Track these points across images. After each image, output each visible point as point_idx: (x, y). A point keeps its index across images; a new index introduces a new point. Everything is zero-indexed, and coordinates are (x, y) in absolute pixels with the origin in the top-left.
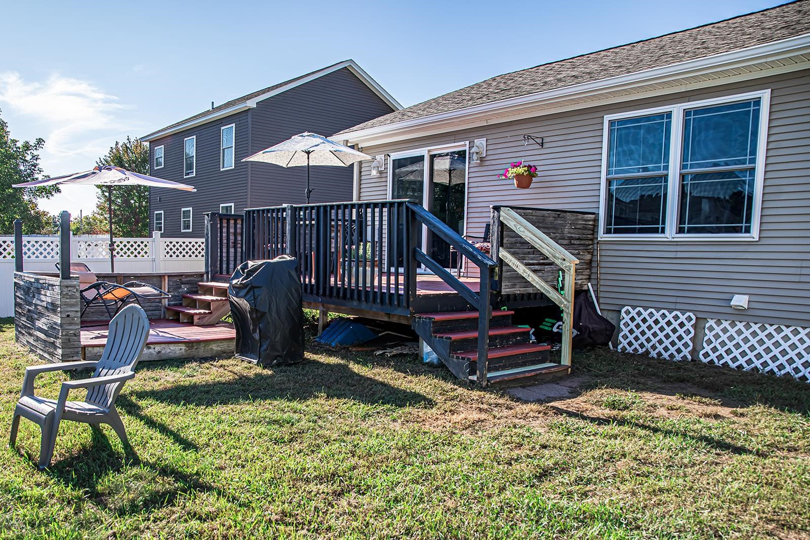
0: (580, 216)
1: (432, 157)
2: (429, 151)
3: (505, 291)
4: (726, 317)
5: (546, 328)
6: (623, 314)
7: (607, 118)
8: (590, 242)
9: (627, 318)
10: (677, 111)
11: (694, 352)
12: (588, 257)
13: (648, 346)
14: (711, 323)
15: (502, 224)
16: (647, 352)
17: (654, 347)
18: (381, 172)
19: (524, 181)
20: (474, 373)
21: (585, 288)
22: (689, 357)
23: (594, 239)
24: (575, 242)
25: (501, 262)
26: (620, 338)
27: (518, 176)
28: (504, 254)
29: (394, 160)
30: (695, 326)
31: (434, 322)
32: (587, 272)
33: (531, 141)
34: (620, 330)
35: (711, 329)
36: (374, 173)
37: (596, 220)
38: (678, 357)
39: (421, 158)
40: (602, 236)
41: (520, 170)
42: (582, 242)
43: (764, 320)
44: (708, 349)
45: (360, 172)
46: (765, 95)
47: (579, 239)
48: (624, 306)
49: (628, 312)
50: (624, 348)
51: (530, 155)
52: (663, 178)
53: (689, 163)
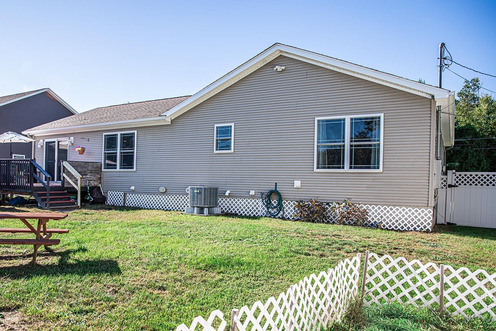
0: (95, 164)
1: (59, 142)
2: (57, 140)
3: (65, 186)
4: (131, 193)
5: (86, 198)
6: (108, 193)
7: (104, 134)
8: (100, 172)
9: (109, 195)
10: (119, 133)
11: (124, 203)
12: (99, 176)
13: (114, 202)
14: (128, 194)
15: (64, 167)
16: (114, 204)
18: (42, 146)
19: (82, 151)
20: (46, 207)
21: (99, 186)
22: (123, 205)
23: (101, 171)
24: (93, 172)
25: (64, 178)
26: (108, 201)
27: (79, 151)
28: (64, 175)
29: (46, 142)
30: (124, 196)
31: (38, 194)
32: (99, 181)
33: (84, 139)
34: (108, 198)
35: (128, 196)
36: (39, 146)
37: (101, 165)
38: (120, 205)
39: (55, 142)
40: (103, 170)
41: (80, 149)
42: (96, 172)
43: (138, 193)
44: (127, 202)
45: (35, 146)
46: (136, 132)
47: (95, 171)
48: (108, 191)
49: (109, 193)
50: (109, 204)
51: (85, 144)
52: (116, 153)
53: (122, 149)
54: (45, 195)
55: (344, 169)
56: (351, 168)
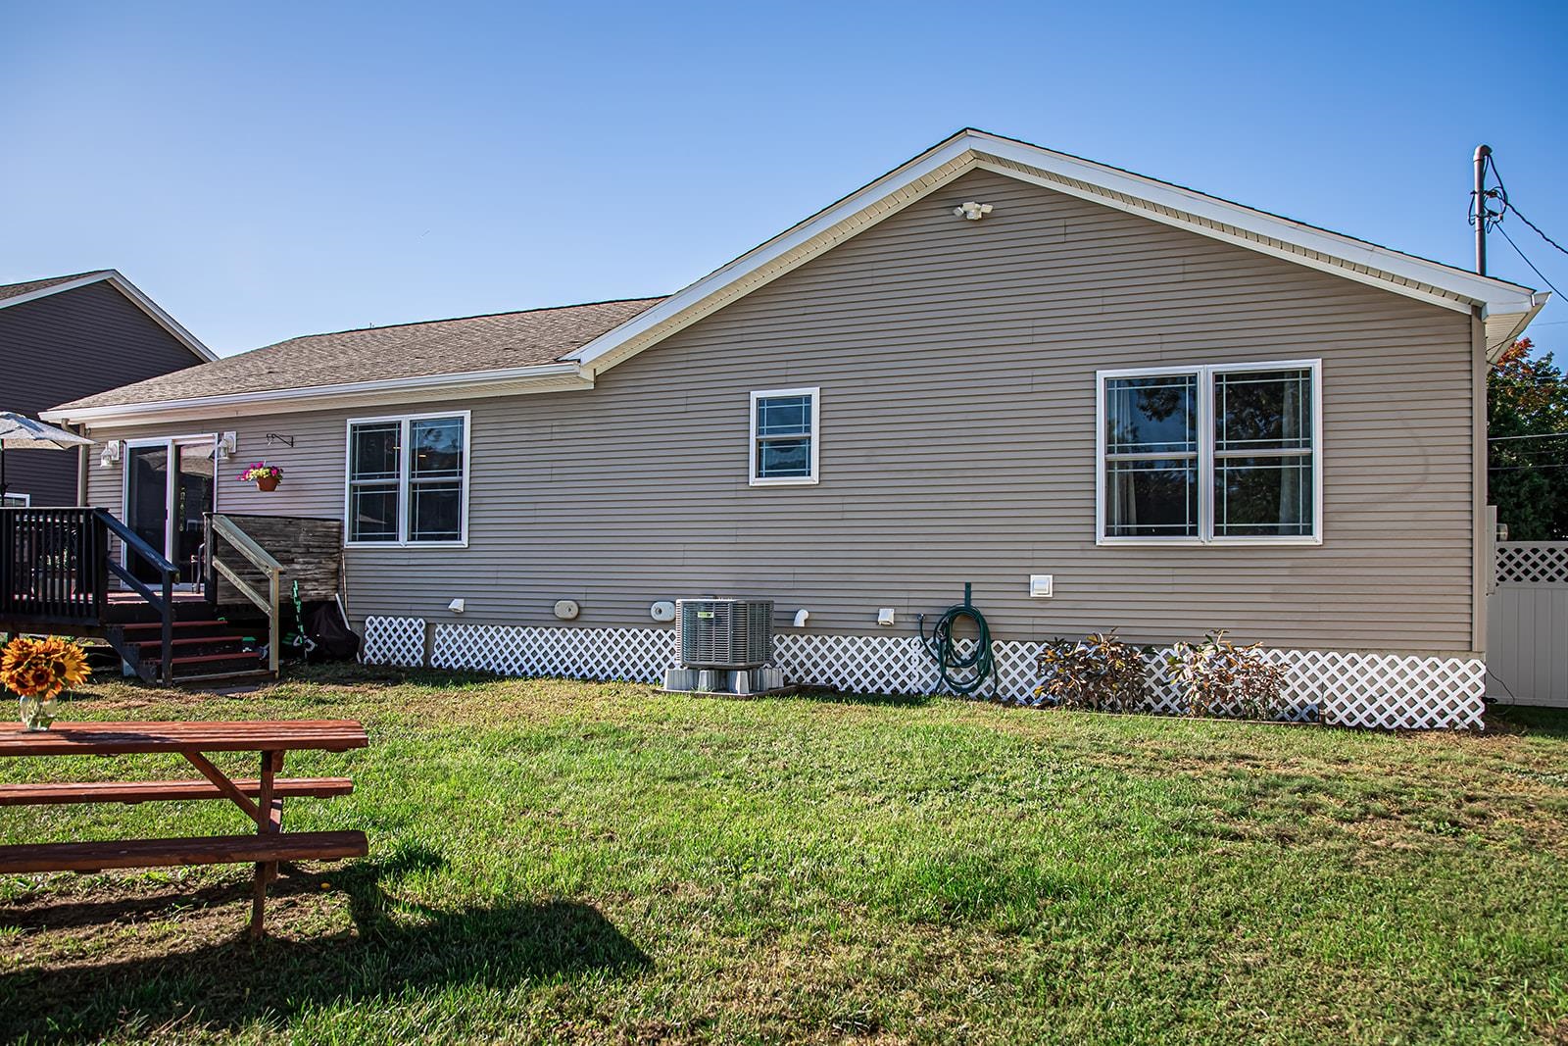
0: (319, 523)
1: (178, 449)
2: (174, 441)
3: (220, 601)
4: (450, 621)
6: (367, 624)
7: (350, 421)
8: (335, 550)
9: (371, 629)
10: (405, 420)
11: (426, 658)
12: (334, 566)
13: (389, 655)
14: (440, 627)
15: (215, 534)
16: (389, 662)
17: (394, 656)
18: (114, 463)
19: (270, 482)
20: (160, 678)
21: (332, 599)
22: (422, 663)
23: (339, 548)
24: (315, 550)
25: (215, 572)
26: (366, 650)
27: (260, 478)
28: (216, 562)
29: (131, 449)
30: (426, 632)
31: (125, 630)
32: (334, 582)
33: (276, 440)
34: (365, 641)
35: (440, 634)
36: (104, 463)
37: (341, 527)
38: (413, 665)
39: (165, 448)
40: (347, 544)
41: (262, 472)
42: (324, 550)
43: (478, 622)
44: (438, 653)
45: (88, 461)
46: (467, 414)
47: (319, 547)
48: (368, 616)
49: (371, 623)
50: (369, 660)
51: (278, 455)
52: (396, 486)
53: (416, 472)
54: (155, 634)
55: (1196, 535)
56: (1218, 532)
